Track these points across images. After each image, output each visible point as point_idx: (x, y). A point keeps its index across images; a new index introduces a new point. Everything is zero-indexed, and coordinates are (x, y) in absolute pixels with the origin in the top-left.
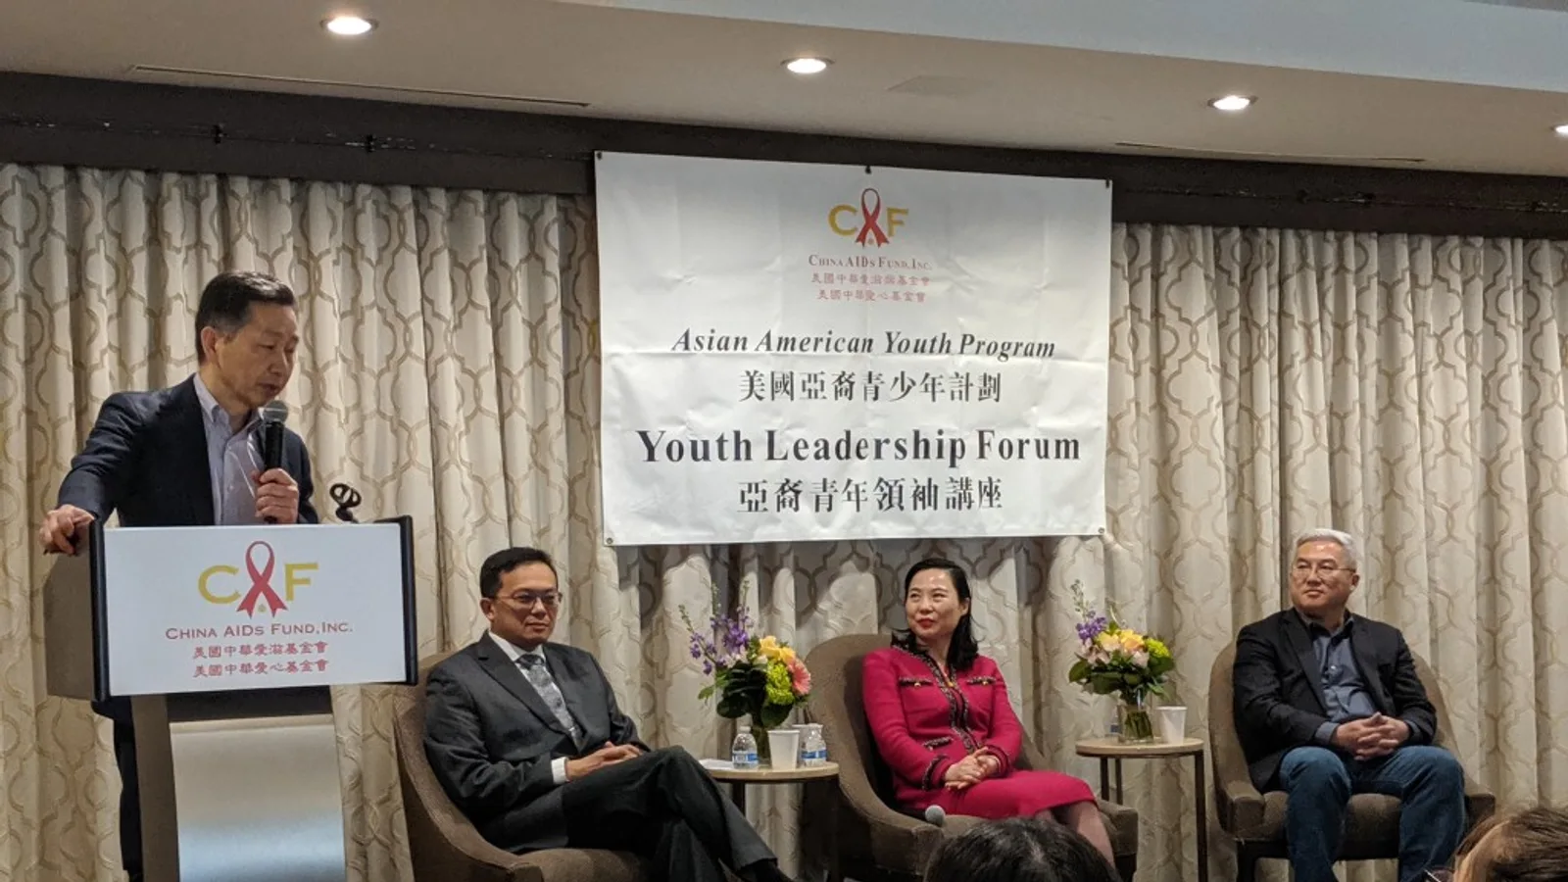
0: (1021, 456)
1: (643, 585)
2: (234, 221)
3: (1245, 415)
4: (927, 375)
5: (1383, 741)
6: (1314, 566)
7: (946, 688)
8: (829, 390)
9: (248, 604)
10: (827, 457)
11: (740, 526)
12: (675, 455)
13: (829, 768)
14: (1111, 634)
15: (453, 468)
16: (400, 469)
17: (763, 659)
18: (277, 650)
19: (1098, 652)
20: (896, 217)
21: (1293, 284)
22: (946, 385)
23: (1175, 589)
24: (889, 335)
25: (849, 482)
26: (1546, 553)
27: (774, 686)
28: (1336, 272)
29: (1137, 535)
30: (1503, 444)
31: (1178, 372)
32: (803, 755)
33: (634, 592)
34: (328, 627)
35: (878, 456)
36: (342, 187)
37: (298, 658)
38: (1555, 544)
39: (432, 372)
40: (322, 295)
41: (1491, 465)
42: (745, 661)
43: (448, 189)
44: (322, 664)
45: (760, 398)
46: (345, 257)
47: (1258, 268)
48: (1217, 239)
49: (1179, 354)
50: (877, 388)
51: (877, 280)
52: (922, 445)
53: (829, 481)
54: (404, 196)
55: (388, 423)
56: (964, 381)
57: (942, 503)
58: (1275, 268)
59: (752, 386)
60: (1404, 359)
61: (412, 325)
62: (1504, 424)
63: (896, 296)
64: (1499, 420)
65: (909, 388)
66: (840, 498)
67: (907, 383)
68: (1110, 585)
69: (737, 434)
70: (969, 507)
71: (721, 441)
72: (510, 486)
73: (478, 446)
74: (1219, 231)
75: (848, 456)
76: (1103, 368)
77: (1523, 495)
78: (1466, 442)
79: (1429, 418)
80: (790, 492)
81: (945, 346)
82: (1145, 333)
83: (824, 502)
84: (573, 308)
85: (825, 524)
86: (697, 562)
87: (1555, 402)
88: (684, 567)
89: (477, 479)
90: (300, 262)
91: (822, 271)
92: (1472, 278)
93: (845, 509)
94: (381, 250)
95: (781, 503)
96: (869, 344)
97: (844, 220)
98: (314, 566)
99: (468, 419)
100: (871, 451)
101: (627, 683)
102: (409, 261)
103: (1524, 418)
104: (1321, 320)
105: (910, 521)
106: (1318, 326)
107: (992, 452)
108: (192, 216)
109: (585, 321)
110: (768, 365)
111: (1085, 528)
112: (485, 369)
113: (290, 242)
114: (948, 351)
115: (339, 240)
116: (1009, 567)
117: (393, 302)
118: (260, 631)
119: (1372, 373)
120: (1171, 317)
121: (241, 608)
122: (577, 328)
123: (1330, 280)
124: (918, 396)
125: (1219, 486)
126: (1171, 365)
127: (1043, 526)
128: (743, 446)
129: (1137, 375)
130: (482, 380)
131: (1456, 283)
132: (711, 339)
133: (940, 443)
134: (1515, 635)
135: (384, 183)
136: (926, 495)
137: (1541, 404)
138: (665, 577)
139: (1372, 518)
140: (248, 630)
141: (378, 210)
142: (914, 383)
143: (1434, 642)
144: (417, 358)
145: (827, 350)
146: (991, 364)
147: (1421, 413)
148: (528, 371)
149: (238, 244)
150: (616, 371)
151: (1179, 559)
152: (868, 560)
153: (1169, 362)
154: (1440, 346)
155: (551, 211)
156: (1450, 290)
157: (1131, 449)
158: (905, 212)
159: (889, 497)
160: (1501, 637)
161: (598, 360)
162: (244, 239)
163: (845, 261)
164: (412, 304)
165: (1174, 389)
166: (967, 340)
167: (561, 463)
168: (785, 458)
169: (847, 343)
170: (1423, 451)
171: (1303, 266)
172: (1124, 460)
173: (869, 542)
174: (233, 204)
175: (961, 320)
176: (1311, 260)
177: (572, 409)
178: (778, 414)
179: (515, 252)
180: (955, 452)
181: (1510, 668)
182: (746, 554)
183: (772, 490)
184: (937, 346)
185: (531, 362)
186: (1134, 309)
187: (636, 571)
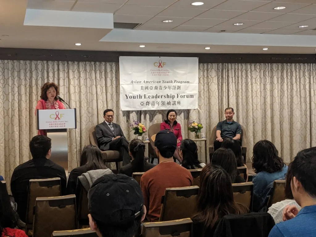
0: (184, 97)
1: (127, 116)
2: (69, 67)
4: (169, 86)
8: (154, 88)
9: (56, 119)
10: (153, 98)
11: (140, 108)
12: (131, 98)
13: (149, 141)
14: (193, 124)
17: (139, 126)
19: (191, 126)
20: (164, 64)
21: (230, 71)
22: (172, 88)
23: (210, 117)
24: (163, 80)
25: (157, 101)
26: (274, 112)
27: (140, 130)
28: (238, 69)
29: (203, 109)
33: (125, 117)
35: (162, 98)
36: (84, 62)
37: (62, 125)
38: (275, 110)
39: (96, 87)
40: (81, 77)
41: (265, 98)
42: (137, 127)
43: (99, 62)
45: (143, 90)
46: (85, 71)
47: (224, 69)
49: (211, 82)
50: (161, 88)
51: (161, 73)
52: (168, 96)
53: (154, 101)
54: (93, 63)
55: (91, 94)
56: (175, 87)
57: (171, 105)
58: (227, 69)
59: (142, 88)
60: (249, 82)
61: (94, 81)
63: (164, 75)
64: (266, 91)
66: (156, 104)
67: (166, 87)
68: (199, 116)
69: (140, 95)
70: (176, 105)
71: (137, 96)
73: (103, 97)
74: (218, 64)
75: (157, 98)
76: (197, 85)
78: (259, 95)
79: (253, 91)
80: (148, 103)
81: (172, 82)
82: (205, 79)
83: (153, 104)
84: (117, 78)
85: (153, 107)
86: (134, 113)
87: (275, 88)
88: (132, 113)
89: (103, 102)
90: (78, 72)
91: (153, 72)
92: (261, 70)
93: (156, 105)
94: (90, 71)
95: (146, 105)
96: (160, 82)
97: (156, 64)
98: (64, 114)
99: (101, 93)
100: (160, 97)
102: (93, 72)
103: (270, 91)
104: (235, 76)
105: (166, 107)
106: (234, 78)
107: (179, 97)
108: (63, 67)
110: (144, 85)
111: (195, 108)
112: (104, 86)
113: (76, 70)
115: (83, 69)
116: (183, 114)
117: (91, 77)
119: (244, 85)
120: (210, 77)
123: (236, 70)
124: (167, 90)
125: (217, 101)
126: (210, 84)
127: (187, 108)
128: (141, 97)
129: (204, 85)
130: (103, 88)
131: (258, 70)
132: (136, 82)
133: (171, 96)
135: (90, 61)
136: (169, 103)
137: (273, 89)
138: (130, 115)
139: (244, 107)
140: (56, 122)
141: (89, 65)
143: (254, 125)
144: (95, 85)
145: (153, 83)
146: (179, 84)
147: (252, 91)
149: (70, 70)
150: (122, 86)
151: (211, 112)
154: (256, 80)
155: (114, 64)
156: (257, 72)
157: (202, 96)
158: (166, 63)
159: (163, 103)
161: (120, 85)
163: (156, 70)
164: (94, 78)
165: (210, 87)
166: (175, 81)
167: (115, 99)
168: (147, 98)
169: (156, 82)
170: (252, 96)
171: (232, 68)
172: (201, 98)
174: (69, 65)
175: (174, 78)
178: (146, 92)
179: (109, 70)
180: (173, 97)
181: (267, 129)
183: (145, 103)
184: (170, 82)
185: (111, 85)
186: (204, 75)
187: (126, 114)
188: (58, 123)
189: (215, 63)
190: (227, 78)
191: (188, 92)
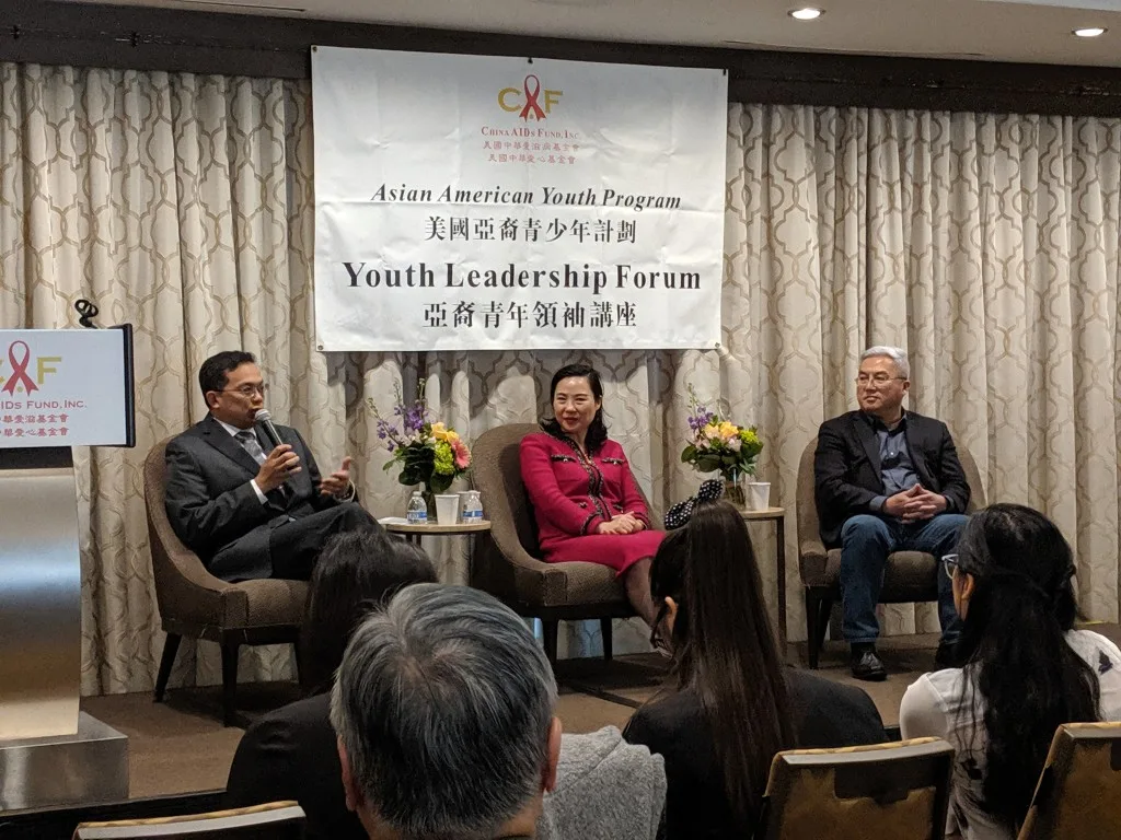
0: (652, 286)
1: (348, 382)
2: (29, 99)
3: (838, 254)
4: (576, 222)
5: (923, 507)
6: (871, 377)
7: (586, 466)
8: (497, 232)
9: (10, 386)
10: (494, 284)
11: (424, 338)
12: (373, 281)
13: (484, 524)
14: (714, 426)
15: (197, 289)
16: (157, 291)
17: (433, 440)
18: (31, 419)
19: (702, 439)
20: (552, 97)
21: (879, 151)
22: (592, 230)
23: (779, 392)
24: (546, 190)
25: (513, 304)
26: (1088, 368)
27: (440, 460)
28: (915, 143)
29: (747, 349)
30: (1054, 279)
31: (784, 221)
32: (463, 514)
33: (340, 387)
34: (68, 404)
35: (536, 284)
36: (113, 72)
37: (47, 426)
38: (1095, 361)
39: (182, 215)
40: (97, 155)
41: (1044, 297)
42: (419, 441)
43: (197, 74)
44: (64, 431)
45: (442, 238)
46: (116, 126)
47: (851, 138)
48: (817, 115)
49: (785, 206)
50: (536, 231)
51: (537, 147)
52: (571, 276)
53: (496, 304)
54: (162, 79)
55: (148, 254)
56: (606, 227)
57: (587, 321)
58: (864, 139)
59: (435, 229)
60: (970, 212)
61: (166, 179)
62: (1054, 265)
63: (551, 158)
64: (1050, 262)
65: (562, 231)
66: (505, 317)
67: (560, 227)
68: (725, 387)
69: (423, 266)
70: (609, 325)
71: (410, 271)
72: (243, 304)
73: (218, 275)
74: (819, 109)
75: (512, 284)
76: (720, 217)
77: (1068, 321)
78: (1020, 278)
79: (991, 260)
80: (465, 312)
81: (591, 199)
82: (757, 189)
83: (493, 319)
84: (296, 167)
85: (493, 338)
86: (391, 364)
87: (1097, 246)
88: (380, 368)
89: (217, 299)
90: (81, 129)
91: (493, 139)
92: (1029, 148)
93: (509, 325)
94: (144, 121)
95: (457, 321)
96: (529, 197)
97: (510, 100)
98: (59, 359)
99: (210, 252)
100: (531, 280)
101: (333, 459)
102: (165, 131)
103: (1072, 260)
104: (902, 180)
105: (562, 336)
106: (899, 184)
107: (628, 283)
109: (305, 177)
110: (449, 212)
111: (705, 343)
112: (224, 213)
113: (72, 115)
114: (593, 203)
115: (111, 112)
116: (643, 372)
117: (153, 161)
118: (18, 405)
119: (945, 223)
120: (778, 177)
121: (4, 389)
122: (297, 181)
123: (910, 149)
124: (568, 240)
125: (815, 312)
126: (778, 215)
127: (668, 341)
128: (427, 276)
129: (749, 223)
130: (221, 222)
131: (1015, 152)
132: (403, 192)
133: (586, 274)
134: (1060, 432)
135: (146, 68)
136: (575, 315)
137: (1085, 249)
138: (365, 377)
139: (943, 339)
140: (9, 405)
141: (142, 90)
142: (565, 228)
143: (992, 437)
144: (171, 205)
145: (496, 201)
146: (628, 213)
147: (984, 255)
148: (259, 215)
149: (32, 116)
150: (325, 214)
151: (782, 368)
152: (528, 365)
153: (776, 212)
154: (1002, 201)
155: (278, 90)
156: (1009, 157)
157: (742, 280)
158: (560, 93)
159: (545, 316)
160: (1049, 433)
161: (313, 207)
162: (36, 112)
163: (510, 132)
164: (167, 160)
165: (780, 234)
166: (609, 194)
167: (284, 287)
168: (461, 285)
169: (511, 197)
170: (985, 285)
171: (888, 137)
172: (737, 290)
173: (529, 351)
174: (29, 85)
175: (604, 178)
176: (895, 133)
177: (294, 244)
178: (454, 250)
179: (249, 123)
180: (598, 282)
181: (1055, 459)
182: (429, 360)
183: (451, 309)
184: (584, 199)
185: (261, 208)
186: (748, 170)
187: (342, 372)
188: (24, 412)
189: (805, 102)
190: (863, 189)
191: (675, 259)
